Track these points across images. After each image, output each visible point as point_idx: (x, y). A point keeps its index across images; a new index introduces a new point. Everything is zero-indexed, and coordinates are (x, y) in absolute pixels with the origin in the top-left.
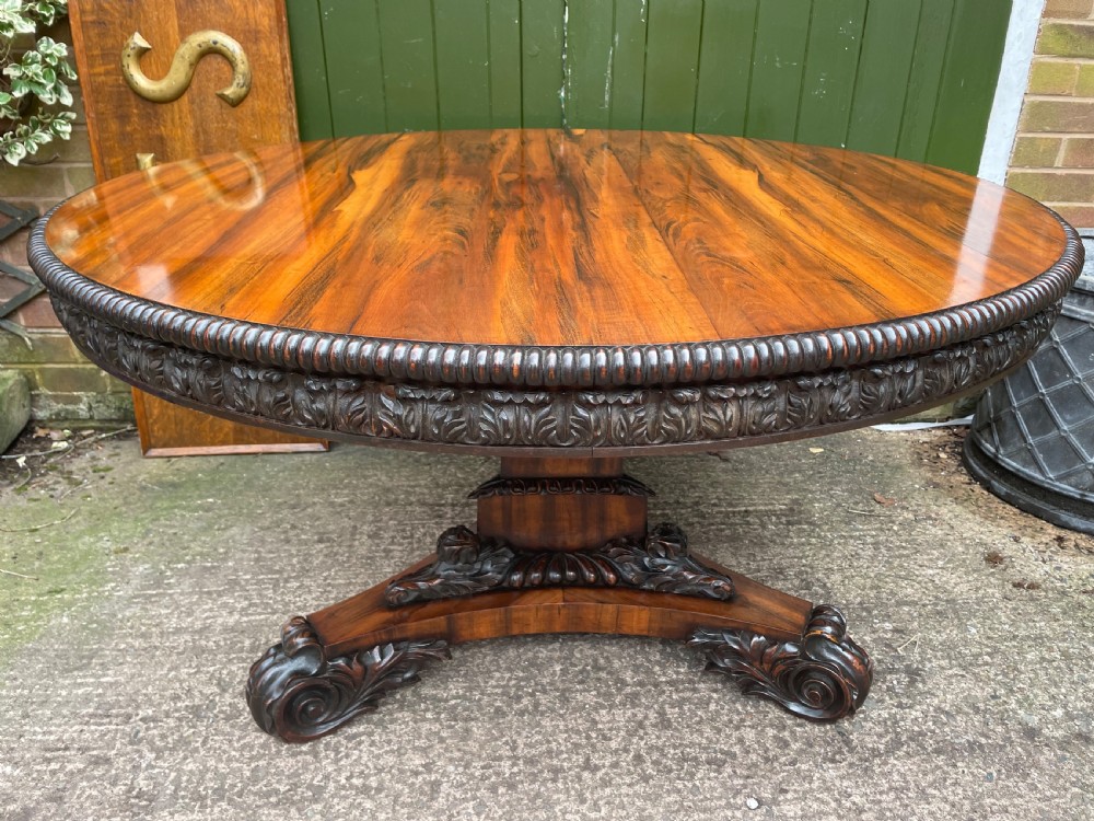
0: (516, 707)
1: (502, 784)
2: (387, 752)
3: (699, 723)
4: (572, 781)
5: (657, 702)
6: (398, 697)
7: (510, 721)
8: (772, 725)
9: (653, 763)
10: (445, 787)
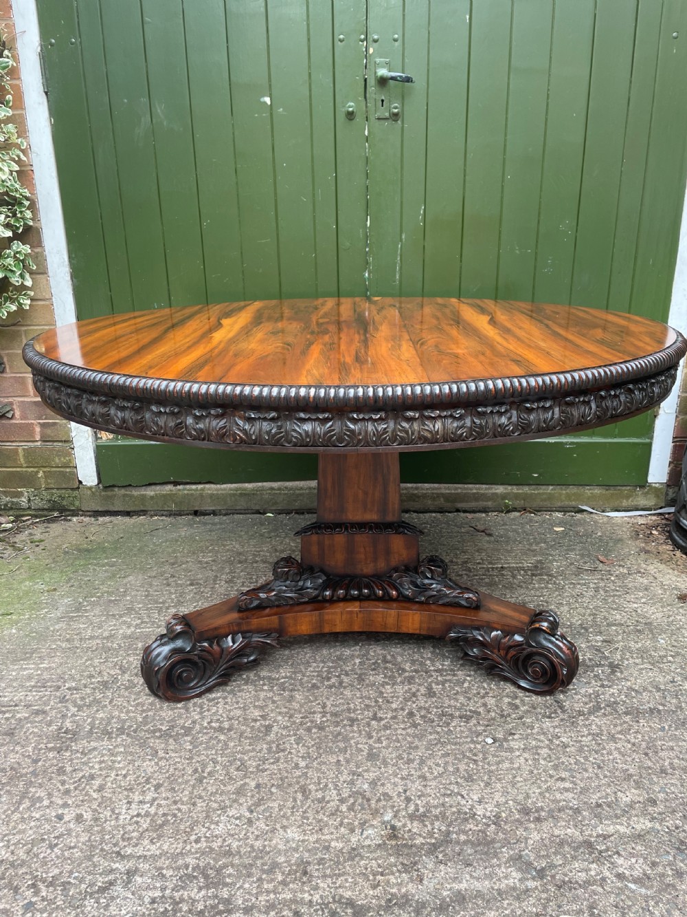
0: (326, 683)
1: (315, 727)
2: (236, 708)
3: (455, 694)
4: (363, 726)
5: (427, 681)
6: (244, 676)
7: (322, 692)
8: (508, 696)
9: (421, 717)
10: (275, 729)
